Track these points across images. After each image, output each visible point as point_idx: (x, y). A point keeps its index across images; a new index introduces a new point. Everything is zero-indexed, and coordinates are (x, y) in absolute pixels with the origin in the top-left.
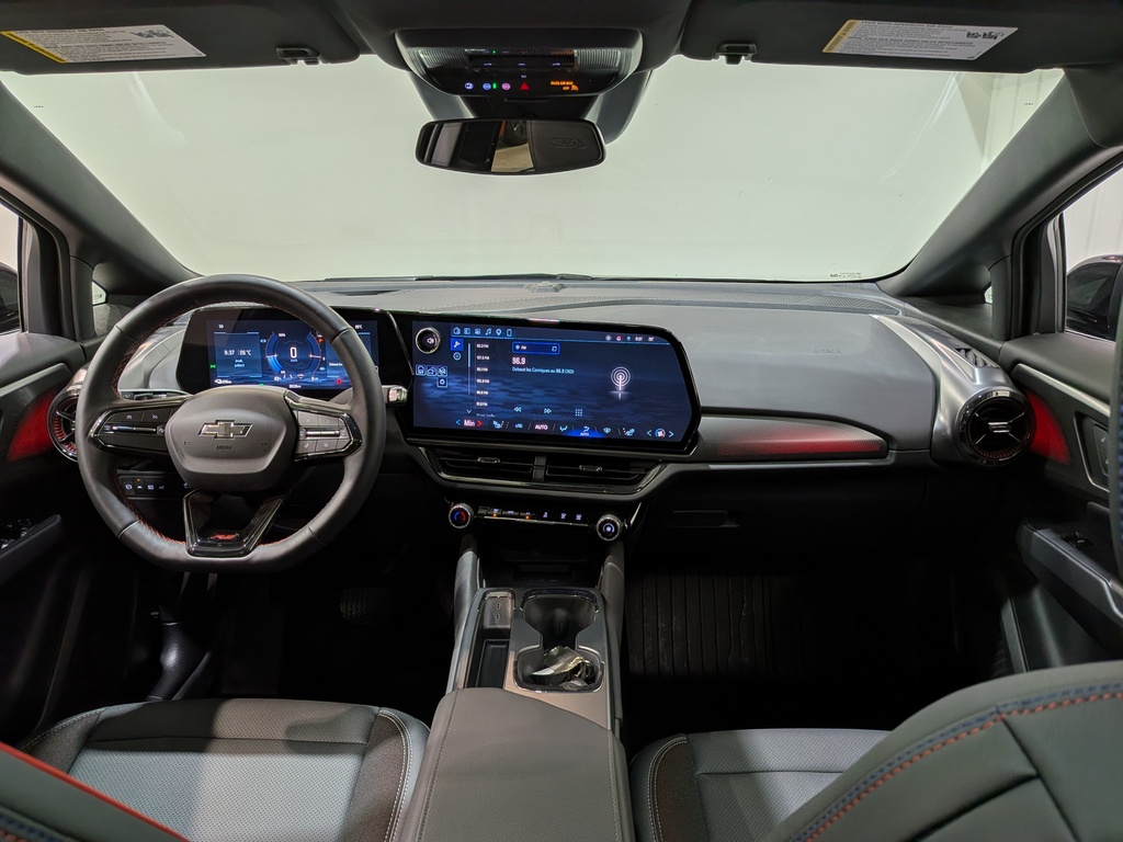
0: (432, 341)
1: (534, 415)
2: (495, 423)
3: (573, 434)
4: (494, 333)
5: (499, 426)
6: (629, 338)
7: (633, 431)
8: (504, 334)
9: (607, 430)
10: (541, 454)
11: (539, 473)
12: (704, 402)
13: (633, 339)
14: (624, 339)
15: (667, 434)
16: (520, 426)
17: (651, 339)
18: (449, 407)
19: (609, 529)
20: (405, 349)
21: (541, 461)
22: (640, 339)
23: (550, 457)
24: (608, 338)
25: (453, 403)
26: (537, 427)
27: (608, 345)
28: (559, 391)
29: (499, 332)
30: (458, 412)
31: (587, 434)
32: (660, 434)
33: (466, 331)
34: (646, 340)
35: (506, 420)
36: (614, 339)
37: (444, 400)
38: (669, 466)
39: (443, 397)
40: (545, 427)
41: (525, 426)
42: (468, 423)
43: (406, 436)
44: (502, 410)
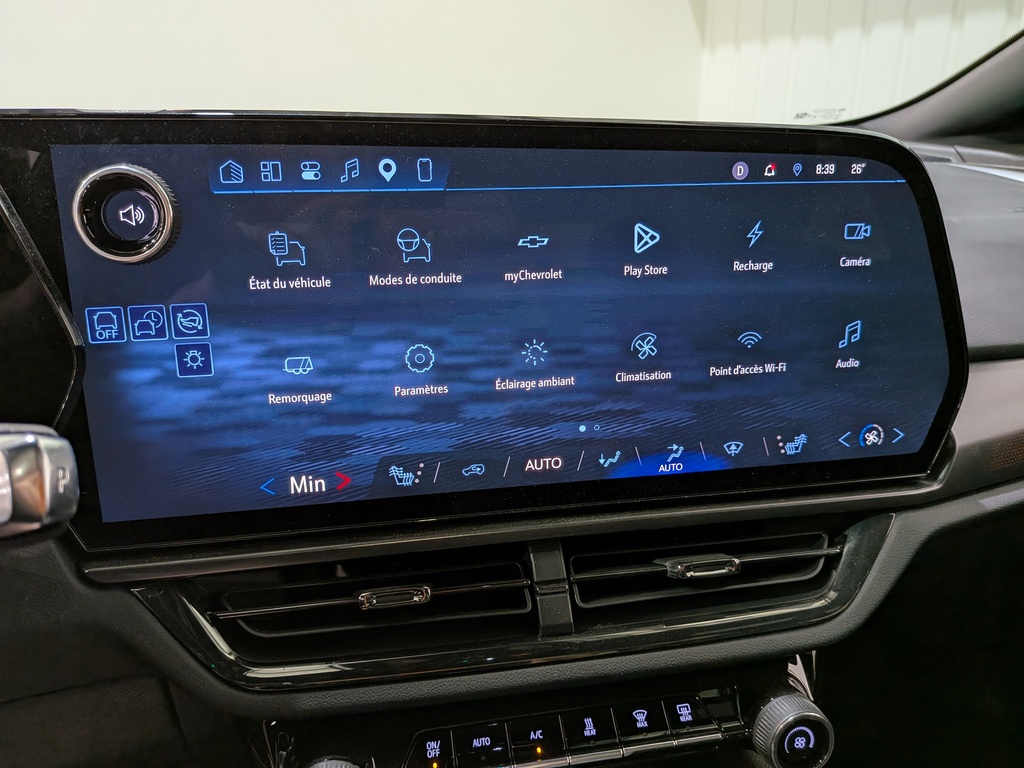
0: (139, 215)
1: (519, 431)
2: (395, 471)
3: (638, 469)
4: (370, 174)
5: (408, 479)
6: (797, 168)
7: (801, 439)
8: (405, 174)
9: (733, 448)
10: (544, 544)
11: (557, 607)
12: (977, 334)
13: (809, 171)
14: (784, 172)
15: (889, 435)
16: (477, 469)
17: (858, 168)
18: (230, 440)
19: (800, 743)
20: (31, 251)
21: (549, 566)
22: (831, 169)
23: (579, 550)
24: (740, 170)
25: (240, 426)
26: (530, 465)
27: (740, 191)
28: (595, 349)
29: (388, 169)
30: (267, 455)
31: (678, 467)
32: (871, 438)
33: (268, 170)
34: (843, 172)
35: (430, 459)
36: (755, 172)
37: (208, 421)
38: (897, 523)
39: (201, 410)
40: (555, 463)
41: (494, 466)
42: (301, 485)
43: (78, 558)
44: (417, 427)
